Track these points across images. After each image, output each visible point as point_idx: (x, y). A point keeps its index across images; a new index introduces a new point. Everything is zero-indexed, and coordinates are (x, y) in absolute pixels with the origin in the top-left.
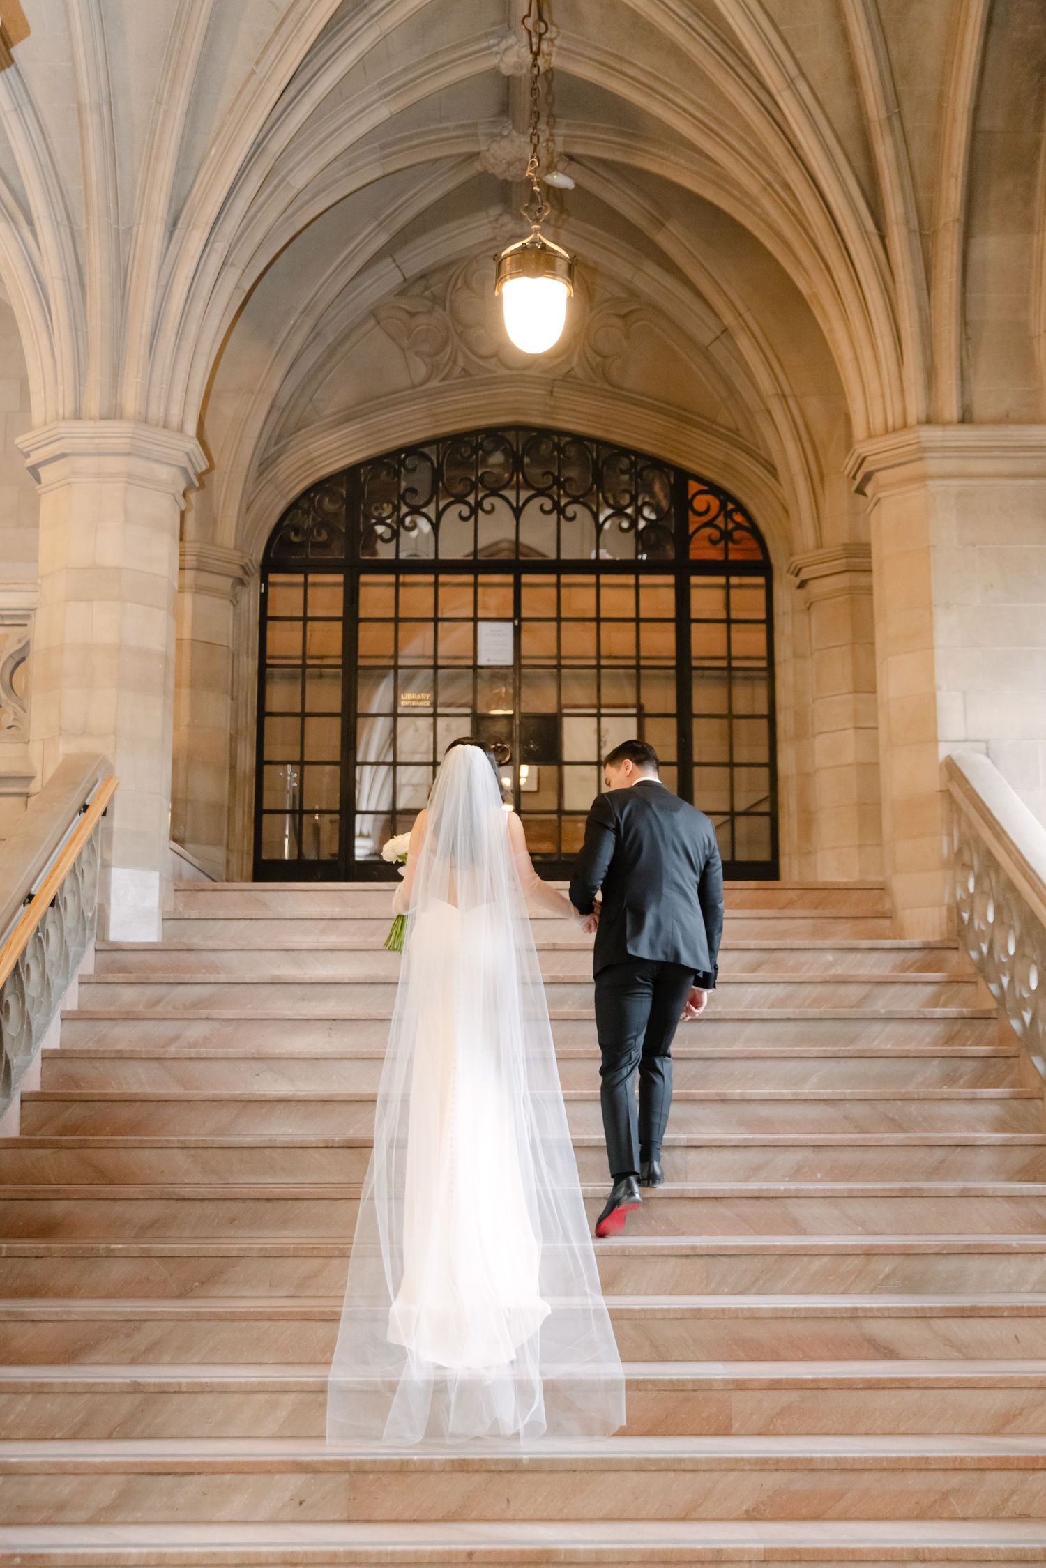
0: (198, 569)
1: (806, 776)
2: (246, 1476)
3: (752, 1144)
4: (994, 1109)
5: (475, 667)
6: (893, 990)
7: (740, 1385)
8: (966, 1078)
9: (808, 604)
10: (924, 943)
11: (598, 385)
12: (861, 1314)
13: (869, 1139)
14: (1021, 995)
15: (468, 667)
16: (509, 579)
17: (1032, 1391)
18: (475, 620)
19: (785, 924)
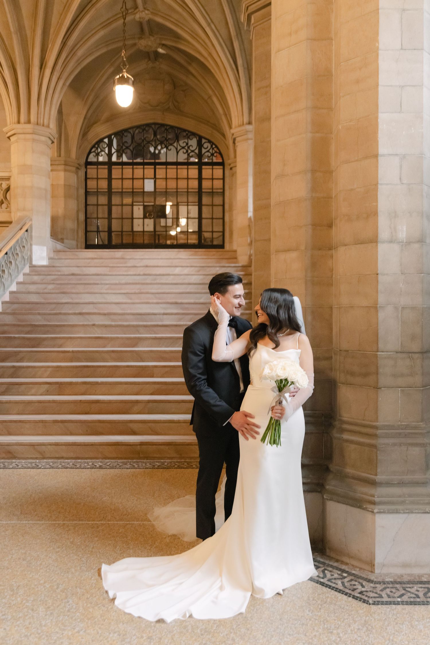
0: (65, 165)
1: (231, 222)
2: (35, 385)
5: (144, 192)
7: (156, 367)
10: (242, 265)
11: (176, 111)
15: (141, 192)
16: (153, 167)
18: (144, 179)
19: (209, 260)
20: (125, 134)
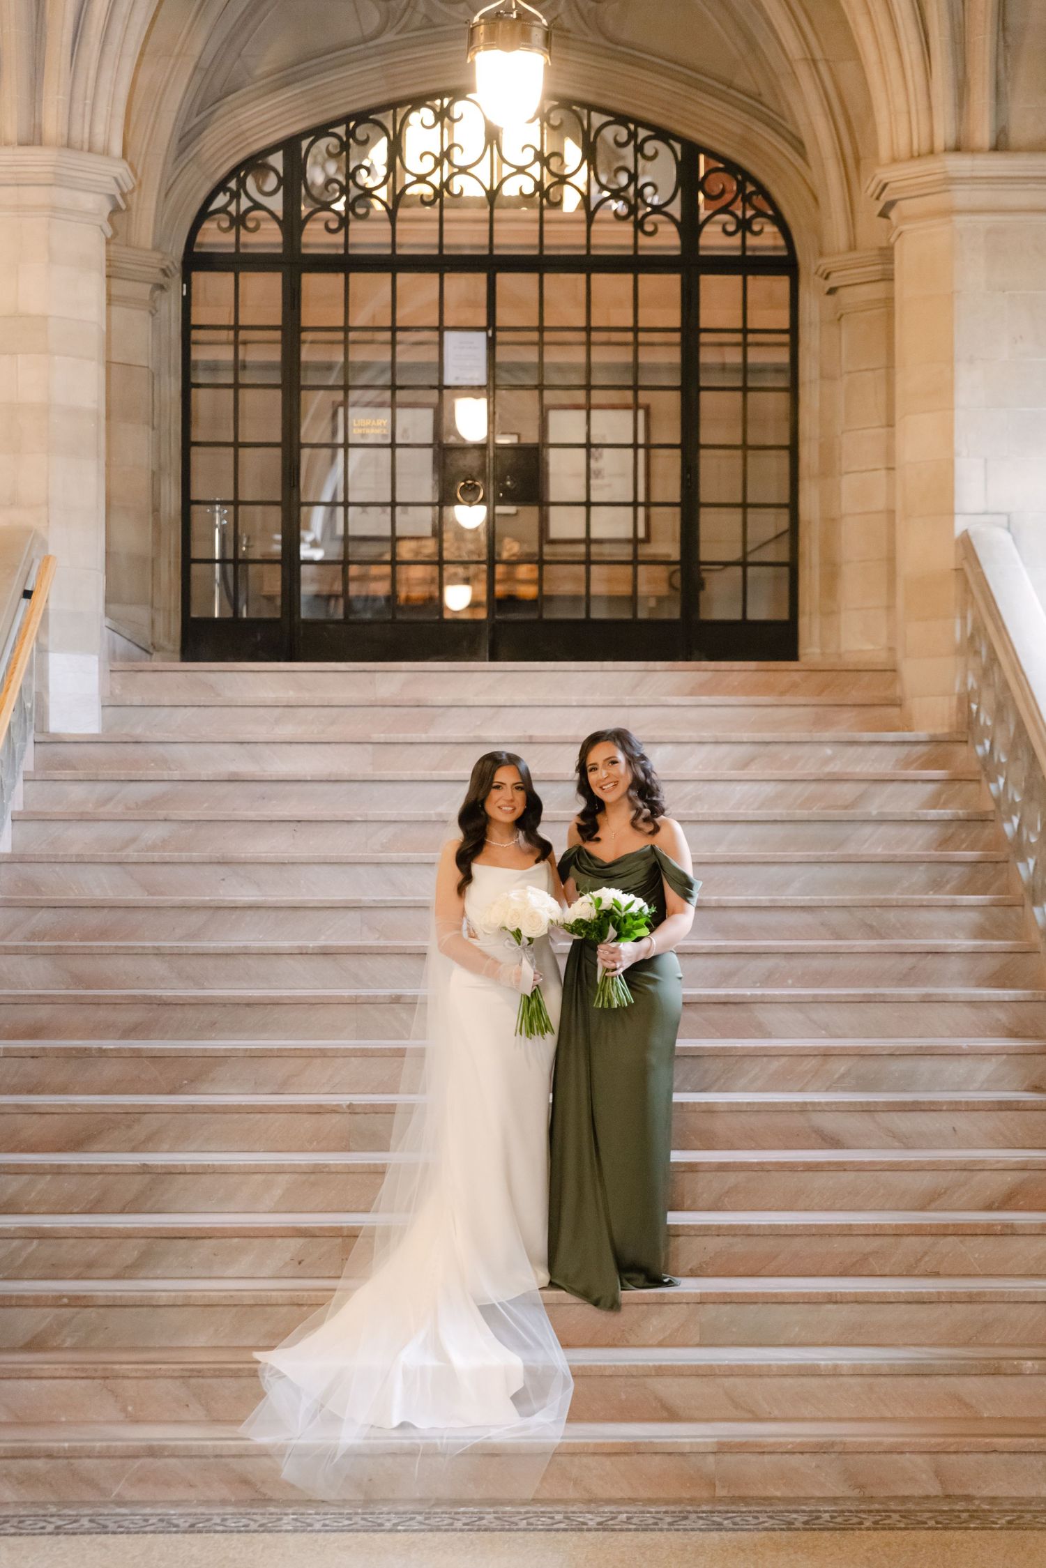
1: (831, 522)
2: (252, 1240)
3: (724, 951)
4: (974, 917)
5: (441, 387)
6: (890, 788)
8: (953, 883)
9: (838, 315)
10: (930, 736)
11: (590, 39)
12: (810, 1108)
13: (841, 946)
14: (1013, 799)
16: (482, 279)
17: (958, 1173)
18: (441, 329)
19: (783, 713)
20: (361, 132)
